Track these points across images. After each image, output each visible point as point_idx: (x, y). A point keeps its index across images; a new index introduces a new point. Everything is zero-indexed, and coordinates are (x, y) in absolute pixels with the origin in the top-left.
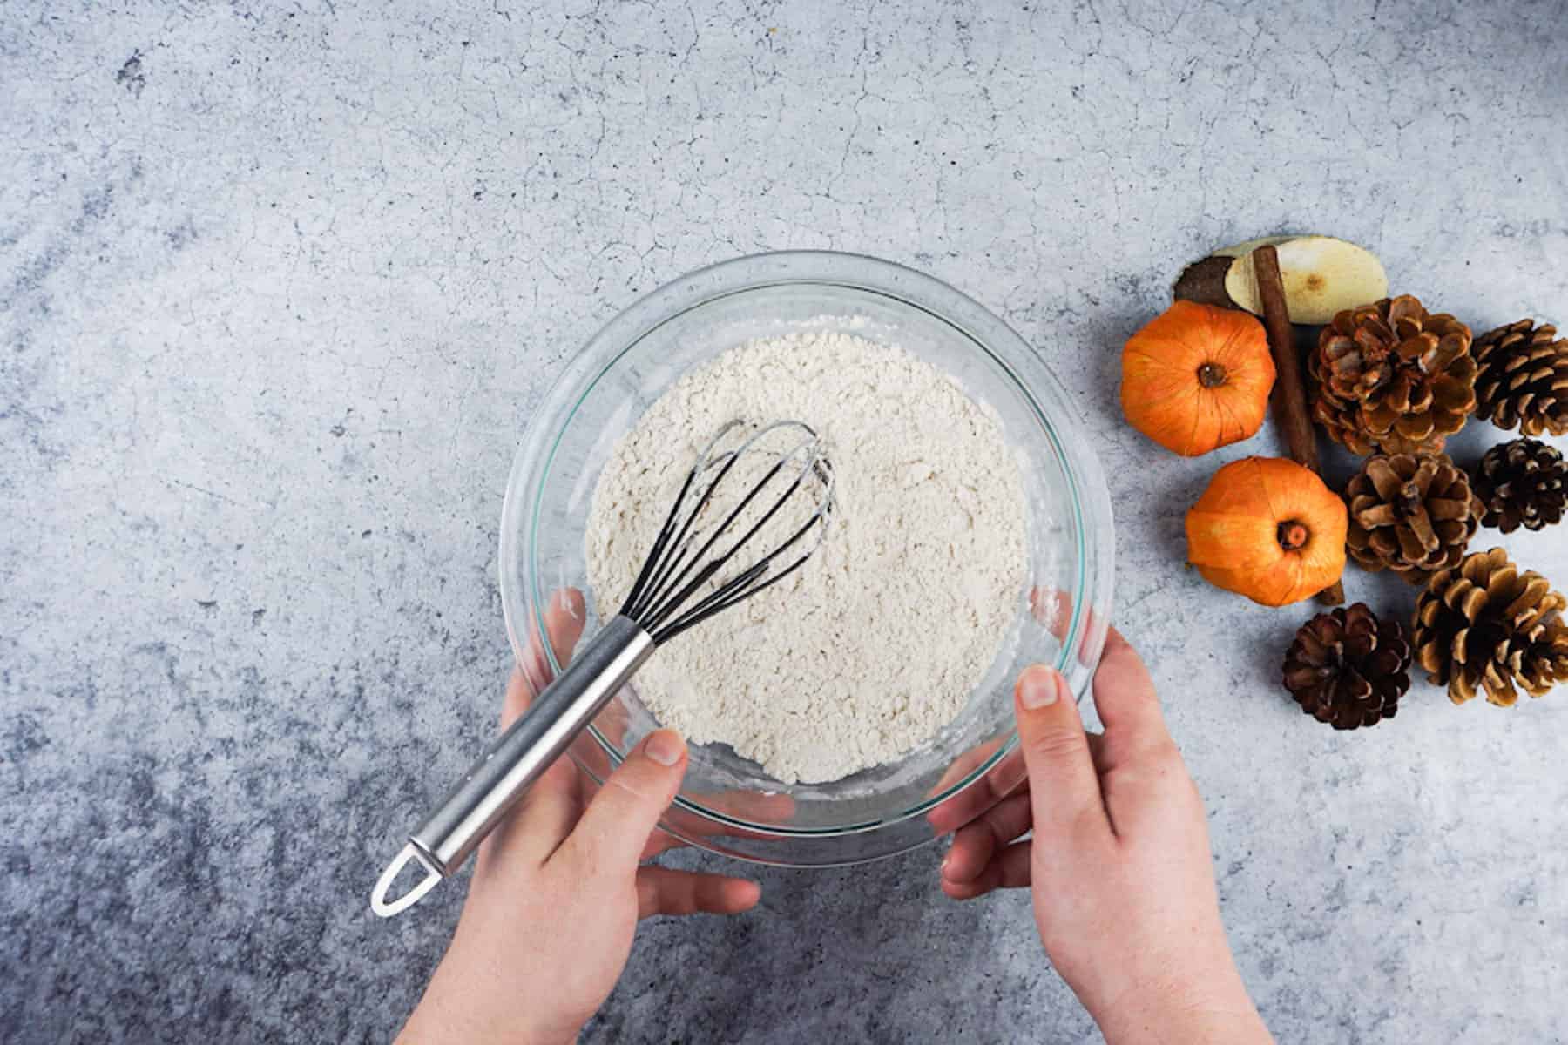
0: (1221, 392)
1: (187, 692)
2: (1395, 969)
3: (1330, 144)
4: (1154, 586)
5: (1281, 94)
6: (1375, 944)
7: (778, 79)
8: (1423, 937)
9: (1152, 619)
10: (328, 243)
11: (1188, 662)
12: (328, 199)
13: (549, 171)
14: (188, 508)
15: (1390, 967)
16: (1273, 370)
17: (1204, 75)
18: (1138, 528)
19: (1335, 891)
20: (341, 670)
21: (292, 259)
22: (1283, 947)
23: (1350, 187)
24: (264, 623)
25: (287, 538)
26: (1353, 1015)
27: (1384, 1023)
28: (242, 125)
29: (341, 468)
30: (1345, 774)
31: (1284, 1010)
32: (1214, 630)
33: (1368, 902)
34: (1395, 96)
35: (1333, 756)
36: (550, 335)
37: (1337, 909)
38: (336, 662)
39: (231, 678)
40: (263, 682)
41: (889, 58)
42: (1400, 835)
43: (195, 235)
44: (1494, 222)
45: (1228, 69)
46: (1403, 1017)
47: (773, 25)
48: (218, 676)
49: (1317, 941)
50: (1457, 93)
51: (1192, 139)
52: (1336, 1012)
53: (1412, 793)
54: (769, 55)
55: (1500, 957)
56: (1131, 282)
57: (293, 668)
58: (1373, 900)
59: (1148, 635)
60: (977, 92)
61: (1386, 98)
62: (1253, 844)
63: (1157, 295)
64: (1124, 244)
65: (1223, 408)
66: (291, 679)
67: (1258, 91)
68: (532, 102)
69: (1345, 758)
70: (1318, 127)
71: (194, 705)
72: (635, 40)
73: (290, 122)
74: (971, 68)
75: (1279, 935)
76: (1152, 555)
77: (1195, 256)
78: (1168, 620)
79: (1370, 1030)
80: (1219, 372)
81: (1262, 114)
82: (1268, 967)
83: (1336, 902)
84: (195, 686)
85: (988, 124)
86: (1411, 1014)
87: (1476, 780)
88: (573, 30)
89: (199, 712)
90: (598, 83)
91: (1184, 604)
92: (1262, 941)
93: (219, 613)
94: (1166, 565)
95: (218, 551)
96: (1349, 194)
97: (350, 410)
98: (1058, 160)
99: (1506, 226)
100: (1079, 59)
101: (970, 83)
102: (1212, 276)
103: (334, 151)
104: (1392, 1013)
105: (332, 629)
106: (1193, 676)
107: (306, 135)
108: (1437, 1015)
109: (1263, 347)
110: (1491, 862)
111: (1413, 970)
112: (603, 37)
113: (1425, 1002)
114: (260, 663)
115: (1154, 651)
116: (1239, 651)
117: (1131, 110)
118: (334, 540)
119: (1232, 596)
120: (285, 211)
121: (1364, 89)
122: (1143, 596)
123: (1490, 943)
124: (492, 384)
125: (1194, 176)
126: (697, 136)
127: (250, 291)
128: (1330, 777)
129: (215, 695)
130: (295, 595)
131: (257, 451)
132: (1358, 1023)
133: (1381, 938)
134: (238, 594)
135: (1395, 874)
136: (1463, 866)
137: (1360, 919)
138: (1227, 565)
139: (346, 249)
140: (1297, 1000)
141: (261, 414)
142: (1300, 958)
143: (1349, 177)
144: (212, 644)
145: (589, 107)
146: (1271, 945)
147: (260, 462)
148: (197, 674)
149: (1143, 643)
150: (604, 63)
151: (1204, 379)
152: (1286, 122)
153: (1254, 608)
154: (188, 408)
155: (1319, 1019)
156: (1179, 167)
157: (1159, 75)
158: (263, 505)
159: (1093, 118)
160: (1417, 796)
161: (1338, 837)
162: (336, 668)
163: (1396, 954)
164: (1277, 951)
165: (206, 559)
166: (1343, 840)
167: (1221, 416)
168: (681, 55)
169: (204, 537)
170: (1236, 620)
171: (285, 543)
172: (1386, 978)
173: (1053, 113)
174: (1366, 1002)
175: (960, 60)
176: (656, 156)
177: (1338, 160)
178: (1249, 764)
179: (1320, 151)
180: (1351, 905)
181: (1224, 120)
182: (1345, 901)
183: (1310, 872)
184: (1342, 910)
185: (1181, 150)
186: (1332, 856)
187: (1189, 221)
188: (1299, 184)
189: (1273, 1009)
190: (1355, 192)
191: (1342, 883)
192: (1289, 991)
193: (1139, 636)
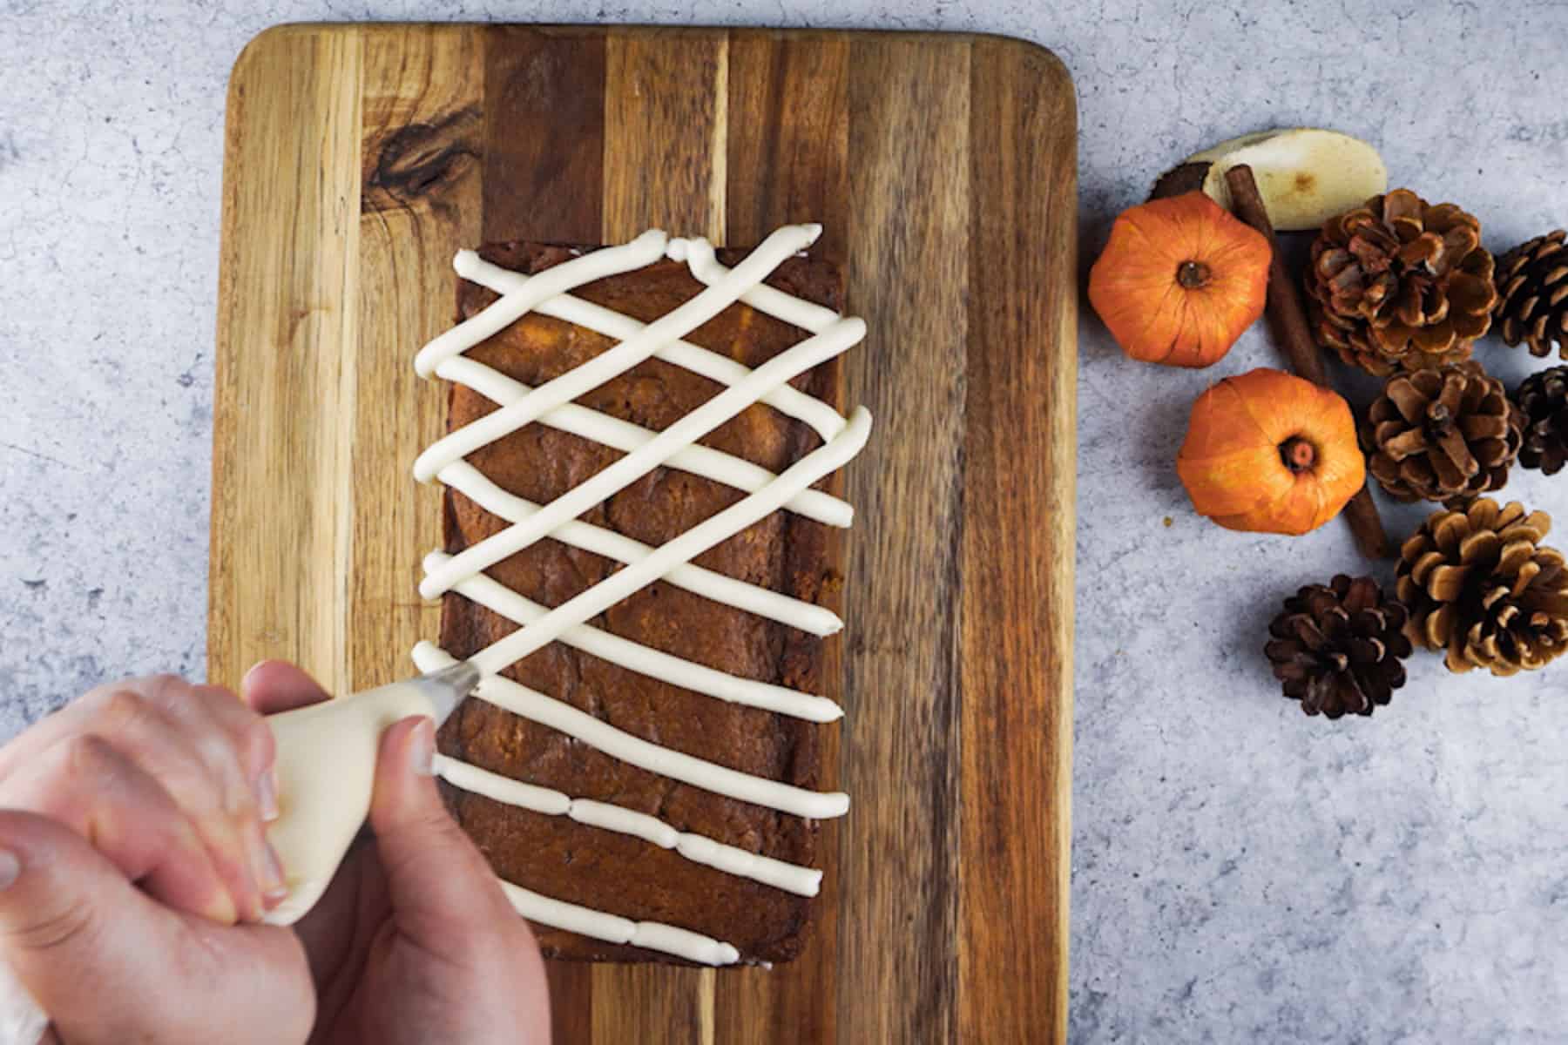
0: (1205, 294)
1: (12, 687)
2: (1412, 979)
3: (1321, 38)
4: (1130, 545)
6: (1388, 952)
8: (1442, 943)
9: (1126, 584)
10: (171, 163)
11: (1170, 632)
12: (171, 112)
14: (11, 471)
15: (1406, 978)
19: (1342, 892)
20: (193, 657)
21: (131, 182)
22: (1285, 958)
23: (1345, 86)
24: (103, 605)
25: (129, 506)
26: (1364, 1034)
27: (1400, 1041)
28: (70, 26)
29: (190, 424)
30: (1352, 757)
31: (1287, 1030)
32: (1197, 595)
33: (1379, 904)
35: (1337, 737)
37: (1344, 912)
38: (186, 648)
39: (63, 670)
40: (101, 674)
42: (1414, 825)
43: (16, 154)
44: (1509, 125)
46: (1422, 1035)
48: (48, 667)
49: (1322, 950)
51: (1165, 32)
52: (1344, 1031)
53: (1427, 778)
55: (1530, 964)
57: (136, 657)
58: (1385, 900)
59: (1123, 601)
62: (1247, 840)
64: (1090, 154)
66: (134, 668)
69: (1351, 739)
70: (1307, 18)
71: (20, 701)
73: (126, 24)
75: (1279, 944)
76: (1128, 510)
77: (1167, 165)
78: (1146, 584)
80: (1203, 271)
82: (1267, 981)
83: (1343, 905)
84: (22, 679)
86: (1430, 1032)
87: (1501, 761)
89: (26, 710)
91: (1164, 565)
92: (1260, 950)
93: (48, 594)
94: (1143, 521)
95: (46, 521)
96: (1344, 94)
97: (199, 356)
99: (1523, 129)
102: (1189, 184)
103: (177, 56)
104: (1409, 1030)
105: (182, 610)
106: (1175, 648)
107: (146, 35)
108: (1460, 1031)
110: (1518, 855)
111: (1432, 981)
113: (1447, 1017)
114: (97, 651)
115: (1131, 620)
116: (1227, 618)
117: (1097, 1)
118: (183, 507)
120: (122, 127)
122: (1116, 556)
123: (1519, 949)
125: (1168, 75)
127: (82, 220)
128: (1334, 762)
129: (44, 689)
130: (138, 571)
131: (92, 404)
132: (1372, 1043)
133: (1395, 944)
134: (71, 573)
135: (1410, 871)
136: (1487, 859)
137: (1375, 925)
139: (194, 170)
140: (1300, 1019)
141: (96, 362)
142: (1301, 969)
143: (1344, 75)
144: (41, 630)
146: (1270, 955)
147: (96, 419)
148: (24, 665)
149: (1118, 611)
152: (1271, 14)
154: (10, 355)
155: (1327, 1038)
156: (1150, 64)
158: (99, 467)
159: (1053, 12)
160: (1433, 780)
161: (1344, 830)
162: (186, 656)
163: (1413, 963)
164: (1276, 962)
165: (33, 532)
166: (1351, 833)
169: (29, 506)
170: (1223, 583)
171: (126, 511)
172: (1402, 991)
174: (1380, 1018)
177: (1331, 56)
178: (1241, 748)
179: (1310, 44)
180: (1360, 908)
181: (1201, 11)
182: (1353, 903)
183: (1313, 870)
184: (1350, 915)
185: (1153, 46)
186: (1338, 852)
187: (1163, 127)
188: (1288, 83)
189: (1274, 1028)
190: (1351, 91)
191: (1349, 881)
192: (1291, 1008)
193: (1114, 604)
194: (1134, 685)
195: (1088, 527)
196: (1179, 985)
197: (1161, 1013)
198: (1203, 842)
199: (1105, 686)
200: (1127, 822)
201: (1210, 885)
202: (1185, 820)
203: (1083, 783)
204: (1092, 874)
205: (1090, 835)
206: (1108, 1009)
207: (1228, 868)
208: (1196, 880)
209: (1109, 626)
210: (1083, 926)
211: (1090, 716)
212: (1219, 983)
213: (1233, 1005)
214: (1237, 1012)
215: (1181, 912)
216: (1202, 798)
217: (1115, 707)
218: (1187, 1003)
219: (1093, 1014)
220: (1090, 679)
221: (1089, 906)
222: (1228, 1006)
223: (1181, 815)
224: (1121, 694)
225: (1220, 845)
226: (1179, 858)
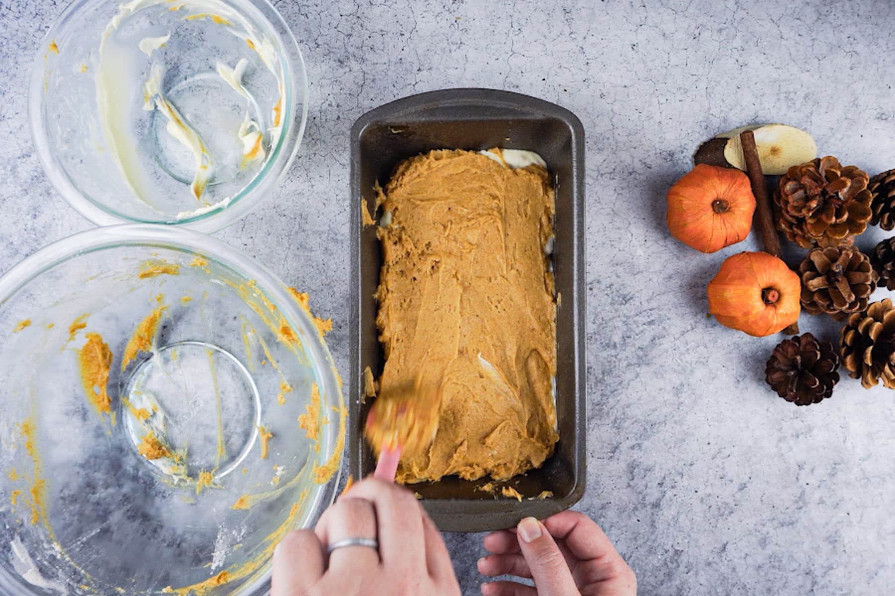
0: (725, 215)
2: (836, 541)
3: (780, 71)
4: (689, 328)
5: (751, 43)
6: (824, 527)
7: (463, 46)
8: (851, 522)
9: (688, 347)
11: (711, 370)
13: (334, 104)
15: (833, 540)
16: (755, 202)
17: (706, 34)
18: (679, 295)
19: (800, 497)
22: (772, 531)
23: (792, 95)
26: (812, 568)
27: (831, 572)
30: (803, 431)
31: (773, 567)
32: (724, 352)
33: (819, 504)
34: (816, 42)
35: (795, 421)
36: (339, 197)
37: (801, 508)
41: (525, 32)
42: (835, 464)
44: (876, 112)
45: (720, 30)
46: (841, 568)
47: (459, 16)
49: (790, 526)
50: (851, 39)
51: (701, 71)
52: (802, 567)
53: (842, 440)
54: (458, 34)
56: (669, 155)
58: (821, 502)
59: (687, 355)
60: (577, 49)
61: (811, 44)
62: (752, 473)
63: (685, 161)
64: (664, 133)
65: (727, 225)
67: (738, 42)
68: (323, 64)
69: (803, 421)
70: (772, 61)
72: (380, 27)
74: (573, 36)
75: (769, 524)
76: (688, 310)
77: (705, 138)
78: (698, 346)
79: (822, 577)
80: (724, 205)
81: (741, 55)
82: (763, 542)
83: (801, 504)
85: (584, 68)
86: (846, 566)
87: (878, 431)
88: (344, 22)
90: (361, 53)
91: (707, 337)
92: (759, 527)
94: (696, 315)
96: (792, 99)
98: (625, 87)
99: (883, 114)
100: (634, 28)
101: (573, 45)
102: (717, 149)
104: (835, 566)
106: (713, 378)
108: (861, 567)
109: (748, 189)
110: (888, 478)
111: (846, 540)
112: (362, 26)
113: (854, 559)
115: (691, 365)
116: (740, 363)
117: (666, 56)
119: (734, 331)
121: (798, 38)
122: (683, 333)
123: (890, 525)
124: (307, 227)
125: (703, 92)
126: (418, 81)
128: (794, 433)
132: (816, 573)
133: (827, 524)
135: (833, 487)
136: (873, 480)
137: (815, 514)
138: (734, 314)
140: (780, 561)
142: (781, 536)
143: (792, 90)
145: (355, 66)
146: (764, 530)
149: (684, 361)
150: (363, 41)
151: (716, 209)
152: (755, 60)
153: (747, 338)
155: (794, 571)
156: (694, 88)
157: (680, 35)
159: (645, 63)
160: (844, 442)
161: (800, 467)
163: (836, 532)
164: (768, 533)
166: (803, 468)
167: (726, 229)
168: (407, 35)
170: (737, 346)
172: (831, 547)
173: (621, 59)
174: (820, 561)
175: (567, 31)
176: (395, 93)
177: (784, 80)
178: (748, 427)
179: (775, 75)
180: (809, 505)
181: (719, 59)
182: (806, 504)
183: (785, 487)
184: (804, 509)
185: (695, 77)
186: (797, 478)
187: (701, 119)
188: (763, 95)
189: (767, 566)
190: (795, 98)
191: (803, 493)
192: (776, 556)
193: (682, 357)
194: (693, 397)
195: (669, 319)
196: (719, 546)
197: (710, 559)
198: (729, 475)
199: (679, 397)
200: (691, 465)
201: (734, 496)
202: (720, 464)
203: (669, 446)
204: (674, 491)
205: (673, 472)
206: (684, 558)
207: (742, 487)
208: (727, 493)
209: (680, 368)
210: (671, 517)
211: (671, 413)
212: (739, 544)
213: (747, 555)
214: (748, 558)
215: (719, 509)
216: (729, 453)
217: (684, 408)
218: (723, 555)
219: (676, 560)
220: (672, 394)
221: (673, 507)
222: (743, 555)
223: (718, 461)
224: (686, 402)
225: (738, 476)
226: (718, 482)
